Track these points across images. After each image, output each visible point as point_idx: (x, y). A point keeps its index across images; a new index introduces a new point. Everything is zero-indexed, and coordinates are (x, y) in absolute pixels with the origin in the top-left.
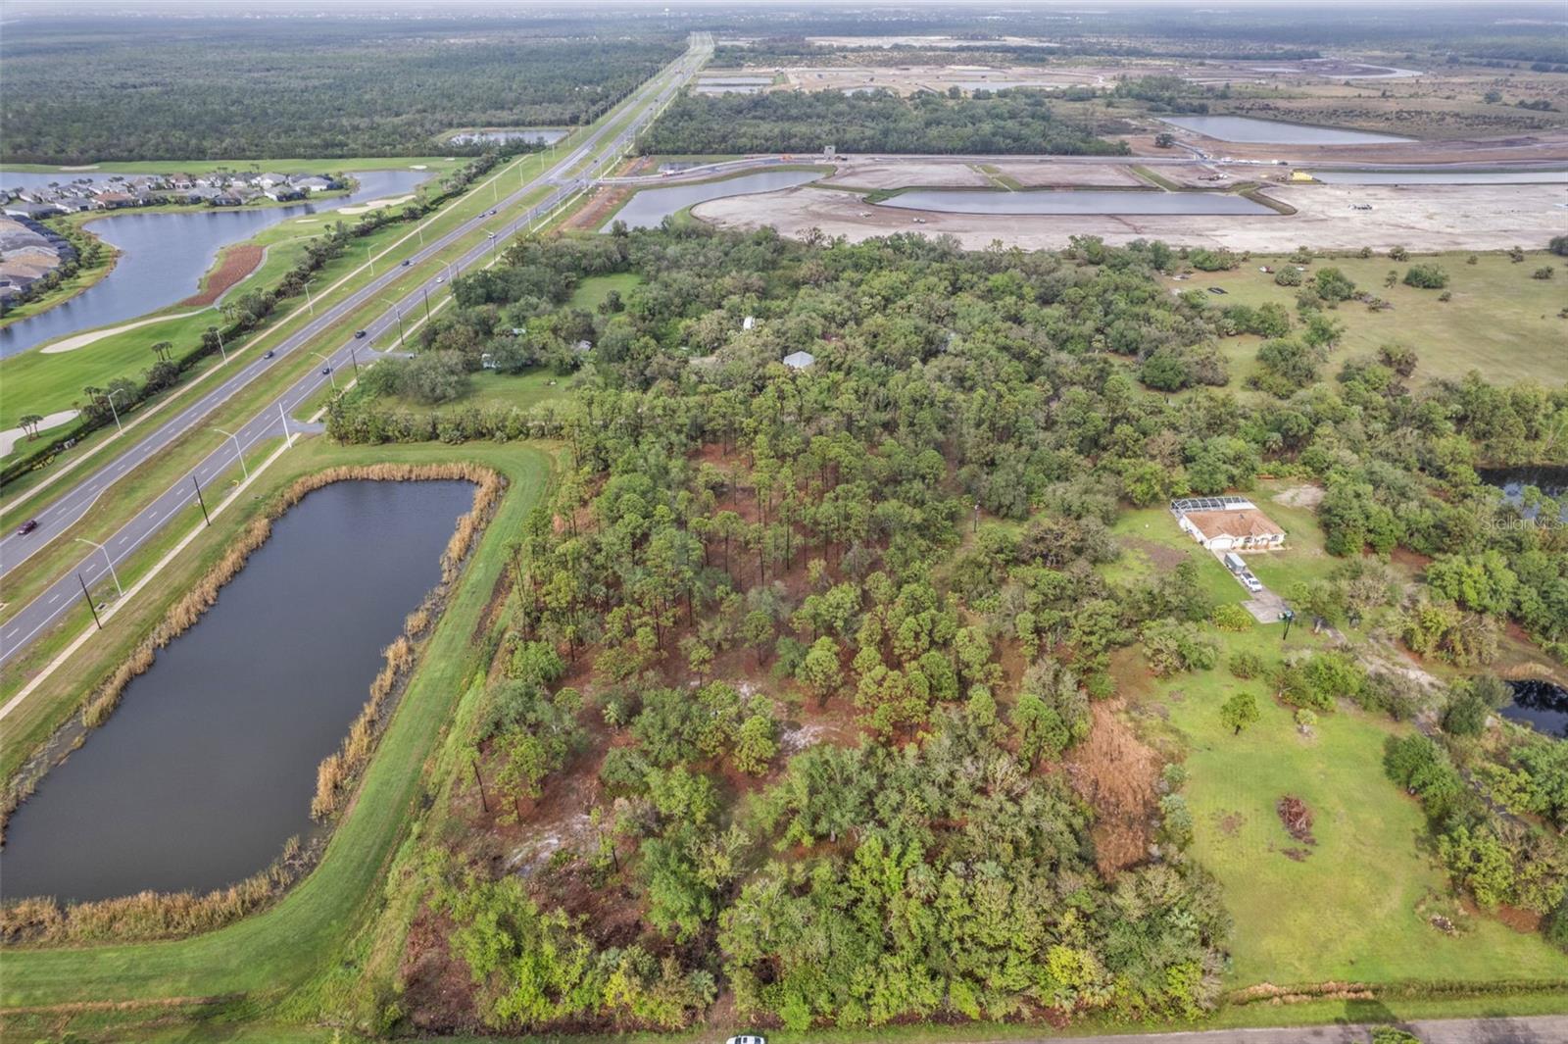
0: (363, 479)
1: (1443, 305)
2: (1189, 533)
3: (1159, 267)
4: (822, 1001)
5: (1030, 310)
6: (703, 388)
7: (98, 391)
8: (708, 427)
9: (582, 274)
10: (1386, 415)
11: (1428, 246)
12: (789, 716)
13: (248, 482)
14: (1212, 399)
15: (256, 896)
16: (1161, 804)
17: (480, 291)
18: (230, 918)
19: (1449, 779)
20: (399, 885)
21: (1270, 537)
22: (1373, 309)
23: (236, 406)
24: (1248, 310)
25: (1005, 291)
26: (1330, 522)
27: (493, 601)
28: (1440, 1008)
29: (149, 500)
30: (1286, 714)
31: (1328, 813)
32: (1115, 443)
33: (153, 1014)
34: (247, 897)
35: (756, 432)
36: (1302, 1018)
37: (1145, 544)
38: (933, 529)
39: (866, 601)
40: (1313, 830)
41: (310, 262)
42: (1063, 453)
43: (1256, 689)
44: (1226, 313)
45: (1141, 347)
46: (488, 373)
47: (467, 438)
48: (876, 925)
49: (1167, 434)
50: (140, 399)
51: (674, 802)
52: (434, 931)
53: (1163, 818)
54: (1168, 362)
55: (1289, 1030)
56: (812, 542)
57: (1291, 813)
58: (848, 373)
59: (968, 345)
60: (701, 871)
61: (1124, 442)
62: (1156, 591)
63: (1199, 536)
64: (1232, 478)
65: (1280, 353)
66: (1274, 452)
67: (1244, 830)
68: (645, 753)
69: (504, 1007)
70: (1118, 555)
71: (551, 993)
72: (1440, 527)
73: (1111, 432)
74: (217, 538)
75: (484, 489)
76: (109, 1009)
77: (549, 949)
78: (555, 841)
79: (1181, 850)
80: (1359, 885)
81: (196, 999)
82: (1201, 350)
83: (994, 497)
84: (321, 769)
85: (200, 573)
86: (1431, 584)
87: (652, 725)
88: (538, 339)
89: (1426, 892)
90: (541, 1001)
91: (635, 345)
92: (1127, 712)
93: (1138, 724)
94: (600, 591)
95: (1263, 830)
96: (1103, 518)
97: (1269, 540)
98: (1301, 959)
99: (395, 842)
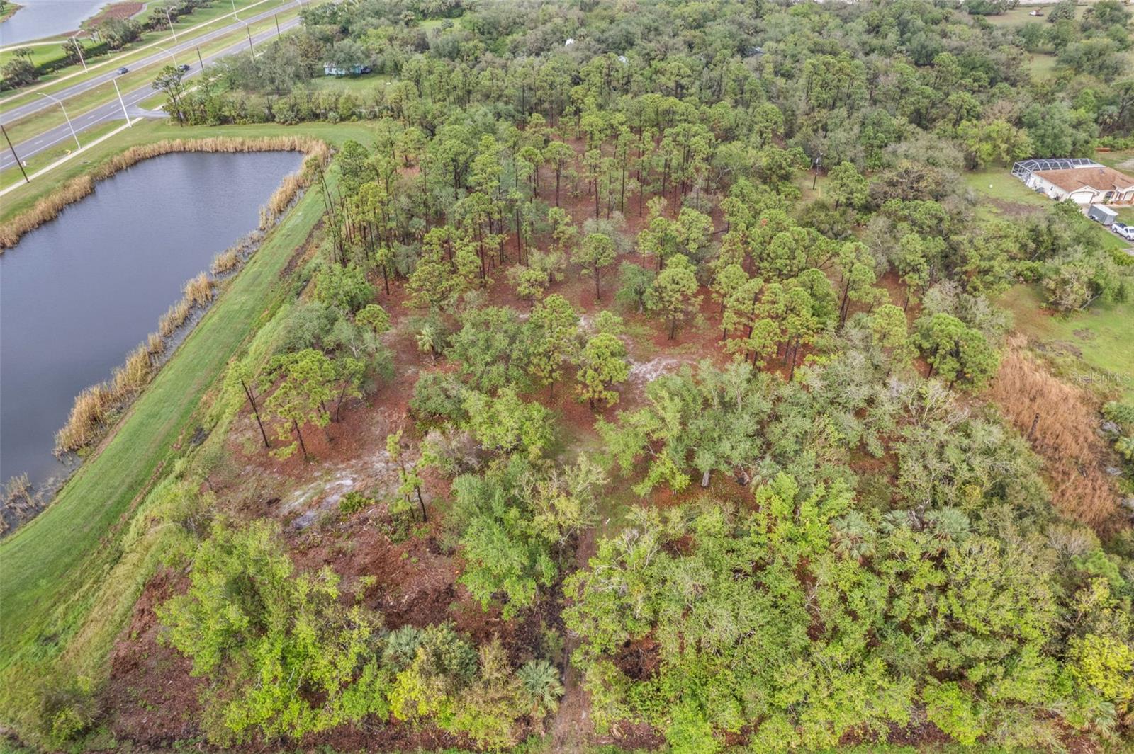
0: (196, 150)
2: (1039, 191)
12: (635, 349)
13: (80, 151)
20: (142, 533)
23: (87, 97)
27: (308, 242)
37: (993, 201)
41: (181, 7)
46: (329, 78)
47: (302, 120)
48: (796, 598)
49: (1004, 104)
60: (537, 519)
63: (1054, 191)
64: (1075, 144)
66: (1106, 127)
68: (465, 378)
69: (234, 718)
71: (313, 694)
74: (34, 192)
77: (305, 629)
78: (349, 482)
84: (79, 398)
88: (374, 47)
90: (295, 707)
91: (464, 48)
92: (1031, 350)
94: (419, 225)
99: (148, 482)
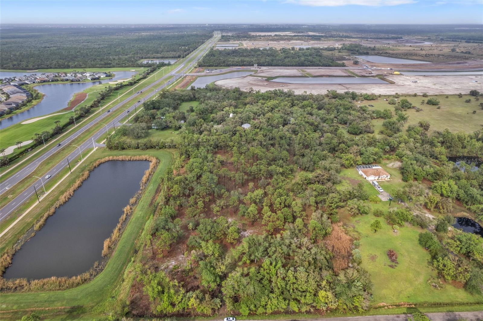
0: (117, 160)
1: (438, 110)
2: (362, 175)
3: (354, 99)
4: (252, 307)
5: (315, 111)
6: (217, 133)
7: (38, 135)
8: (219, 145)
9: (182, 101)
10: (421, 141)
11: (434, 93)
12: (243, 227)
13: (83, 161)
14: (369, 137)
15: (86, 278)
16: (352, 252)
17: (151, 106)
18: (78, 284)
19: (437, 245)
20: (128, 275)
21: (386, 176)
22: (417, 111)
23: (79, 139)
24: (380, 111)
25: (307, 106)
26: (403, 171)
27: (155, 195)
28: (434, 310)
29: (54, 166)
30: (390, 227)
31: (402, 255)
32: (340, 149)
33: (56, 311)
34: (83, 279)
35: (233, 146)
36: (394, 313)
37: (348, 179)
38: (285, 174)
39: (266, 194)
40: (397, 259)
41: (101, 98)
42: (324, 152)
43: (381, 219)
44: (373, 112)
45: (348, 122)
46: (154, 130)
47: (148, 148)
48: (268, 285)
49: (355, 147)
50: (51, 137)
51: (209, 251)
52: (138, 288)
53: (353, 256)
54: (356, 126)
55: (390, 316)
56: (250, 178)
57: (391, 255)
58: (261, 130)
59: (296, 121)
60: (217, 270)
61: (342, 149)
62: (351, 191)
63: (365, 176)
64: (374, 159)
65: (389, 123)
66: (387, 152)
67: (377, 260)
68: (201, 238)
69: (159, 308)
70: (340, 182)
71: (173, 305)
72: (436, 173)
73: (339, 146)
74: (74, 177)
75: (153, 163)
76: (43, 310)
77: (172, 291)
78: (174, 263)
79: (358, 265)
80: (411, 275)
81: (68, 307)
82: (366, 123)
83: (304, 165)
84: (105, 242)
85: (69, 187)
86: (433, 189)
87: (202, 229)
88: (169, 119)
89: (430, 277)
90: (170, 307)
91: (197, 122)
92: (343, 226)
93: (346, 230)
94: (187, 192)
95: (383, 260)
96: (336, 171)
97: (385, 177)
98: (393, 296)
99: (126, 263)
